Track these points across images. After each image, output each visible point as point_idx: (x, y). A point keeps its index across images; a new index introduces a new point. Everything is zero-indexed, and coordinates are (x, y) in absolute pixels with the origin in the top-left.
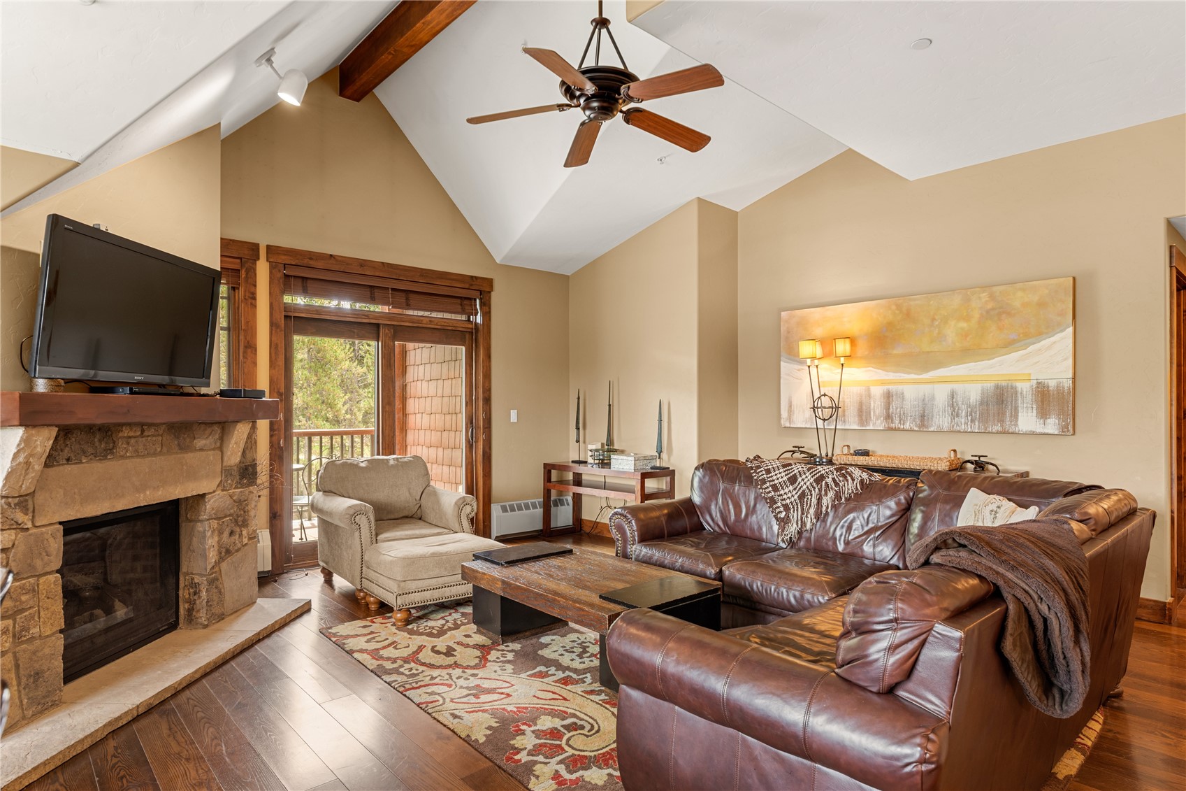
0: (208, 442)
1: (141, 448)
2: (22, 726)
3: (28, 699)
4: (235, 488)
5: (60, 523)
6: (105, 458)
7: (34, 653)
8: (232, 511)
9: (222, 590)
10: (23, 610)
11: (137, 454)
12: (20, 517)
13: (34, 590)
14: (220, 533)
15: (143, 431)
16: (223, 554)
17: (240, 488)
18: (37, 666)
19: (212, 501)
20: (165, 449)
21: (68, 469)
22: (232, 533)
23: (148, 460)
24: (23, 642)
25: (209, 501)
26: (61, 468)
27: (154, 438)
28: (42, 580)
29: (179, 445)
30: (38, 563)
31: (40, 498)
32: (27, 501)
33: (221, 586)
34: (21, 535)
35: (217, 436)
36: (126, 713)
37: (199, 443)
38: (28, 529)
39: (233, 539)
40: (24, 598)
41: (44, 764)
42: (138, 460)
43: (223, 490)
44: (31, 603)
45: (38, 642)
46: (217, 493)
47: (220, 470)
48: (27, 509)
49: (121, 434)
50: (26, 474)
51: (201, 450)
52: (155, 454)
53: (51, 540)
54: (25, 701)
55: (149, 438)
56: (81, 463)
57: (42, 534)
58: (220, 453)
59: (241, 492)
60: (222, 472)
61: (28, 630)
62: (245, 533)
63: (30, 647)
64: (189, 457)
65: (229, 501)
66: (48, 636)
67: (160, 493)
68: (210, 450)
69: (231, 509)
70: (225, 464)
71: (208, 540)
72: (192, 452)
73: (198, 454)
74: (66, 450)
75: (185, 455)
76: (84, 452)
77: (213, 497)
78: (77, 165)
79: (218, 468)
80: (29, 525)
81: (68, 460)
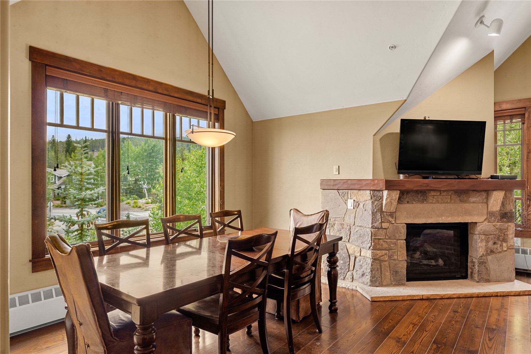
0: (478, 199)
1: (440, 200)
2: (391, 286)
3: (393, 278)
4: (497, 222)
5: (406, 224)
6: (423, 202)
7: (396, 264)
8: (495, 233)
9: (488, 269)
10: (392, 249)
11: (438, 202)
12: (390, 219)
13: (395, 244)
14: (487, 242)
15: (441, 193)
16: (489, 252)
17: (500, 223)
18: (396, 269)
19: (481, 226)
20: (453, 201)
21: (408, 205)
22: (495, 243)
23: (443, 205)
24: (392, 260)
25: (479, 226)
26: (405, 205)
27: (446, 196)
28: (399, 241)
29: (460, 200)
30: (397, 235)
31: (398, 214)
32: (393, 214)
33: (487, 266)
34: (391, 225)
35: (484, 197)
36: (417, 295)
37: (472, 199)
38: (393, 224)
39: (495, 246)
40: (392, 245)
42: (438, 205)
43: (488, 222)
44: (394, 248)
45: (397, 261)
46: (484, 223)
47: (486, 213)
48: (393, 217)
49: (430, 194)
50: (391, 206)
51: (473, 203)
52: (447, 203)
53: (402, 229)
54: (392, 279)
55: (444, 196)
56: (413, 203)
57: (398, 226)
58: (487, 205)
59: (500, 224)
60: (487, 214)
61: (393, 256)
62: (504, 245)
63: (394, 262)
64: (466, 206)
65: (492, 228)
66: (400, 261)
67: (450, 219)
68: (479, 203)
69: (494, 232)
70: (489, 210)
71: (479, 243)
72: (468, 203)
73: (472, 204)
74: (407, 199)
75: (464, 205)
76: (414, 200)
77: (482, 224)
78: (405, 100)
79: (485, 212)
80: (394, 222)
81: (408, 202)
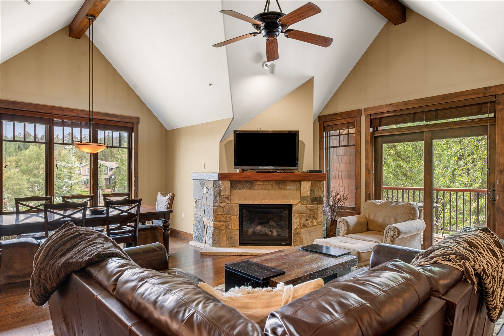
0: (292, 187)
1: (263, 187)
2: (227, 247)
3: (229, 242)
4: (309, 204)
5: (238, 204)
6: (251, 189)
7: (230, 232)
8: (307, 212)
9: (302, 238)
10: (228, 222)
11: (262, 189)
12: (226, 200)
13: (230, 218)
14: (301, 219)
15: (264, 183)
16: (302, 226)
17: (311, 205)
18: (231, 236)
19: (295, 207)
20: (274, 189)
21: (240, 191)
22: (307, 220)
23: (266, 191)
24: (227, 229)
25: (294, 207)
26: (238, 191)
27: (268, 185)
28: (233, 216)
29: (279, 188)
30: (232, 212)
31: (232, 197)
32: (229, 197)
33: (301, 236)
34: (227, 205)
35: (298, 186)
36: (234, 253)
37: (288, 188)
38: (229, 204)
39: (307, 222)
40: (228, 219)
41: (210, 252)
42: (263, 191)
43: (302, 204)
44: (230, 221)
45: (231, 230)
46: (298, 205)
47: (300, 197)
48: (229, 199)
49: (256, 183)
50: (226, 191)
51: (289, 190)
52: (269, 190)
53: (235, 207)
54: (228, 242)
55: (266, 185)
56: (243, 190)
57: (233, 205)
58: (300, 192)
60: (300, 198)
61: (228, 226)
62: (315, 221)
63: (229, 231)
64: (284, 192)
65: (304, 209)
66: (234, 230)
67: (271, 201)
68: (294, 190)
69: (306, 211)
70: (302, 195)
71: (294, 219)
72: (285, 190)
73: (288, 191)
74: (239, 187)
75: (282, 191)
76: (244, 187)
77: (296, 206)
78: (233, 118)
79: (299, 196)
80: (229, 203)
81: (239, 189)
